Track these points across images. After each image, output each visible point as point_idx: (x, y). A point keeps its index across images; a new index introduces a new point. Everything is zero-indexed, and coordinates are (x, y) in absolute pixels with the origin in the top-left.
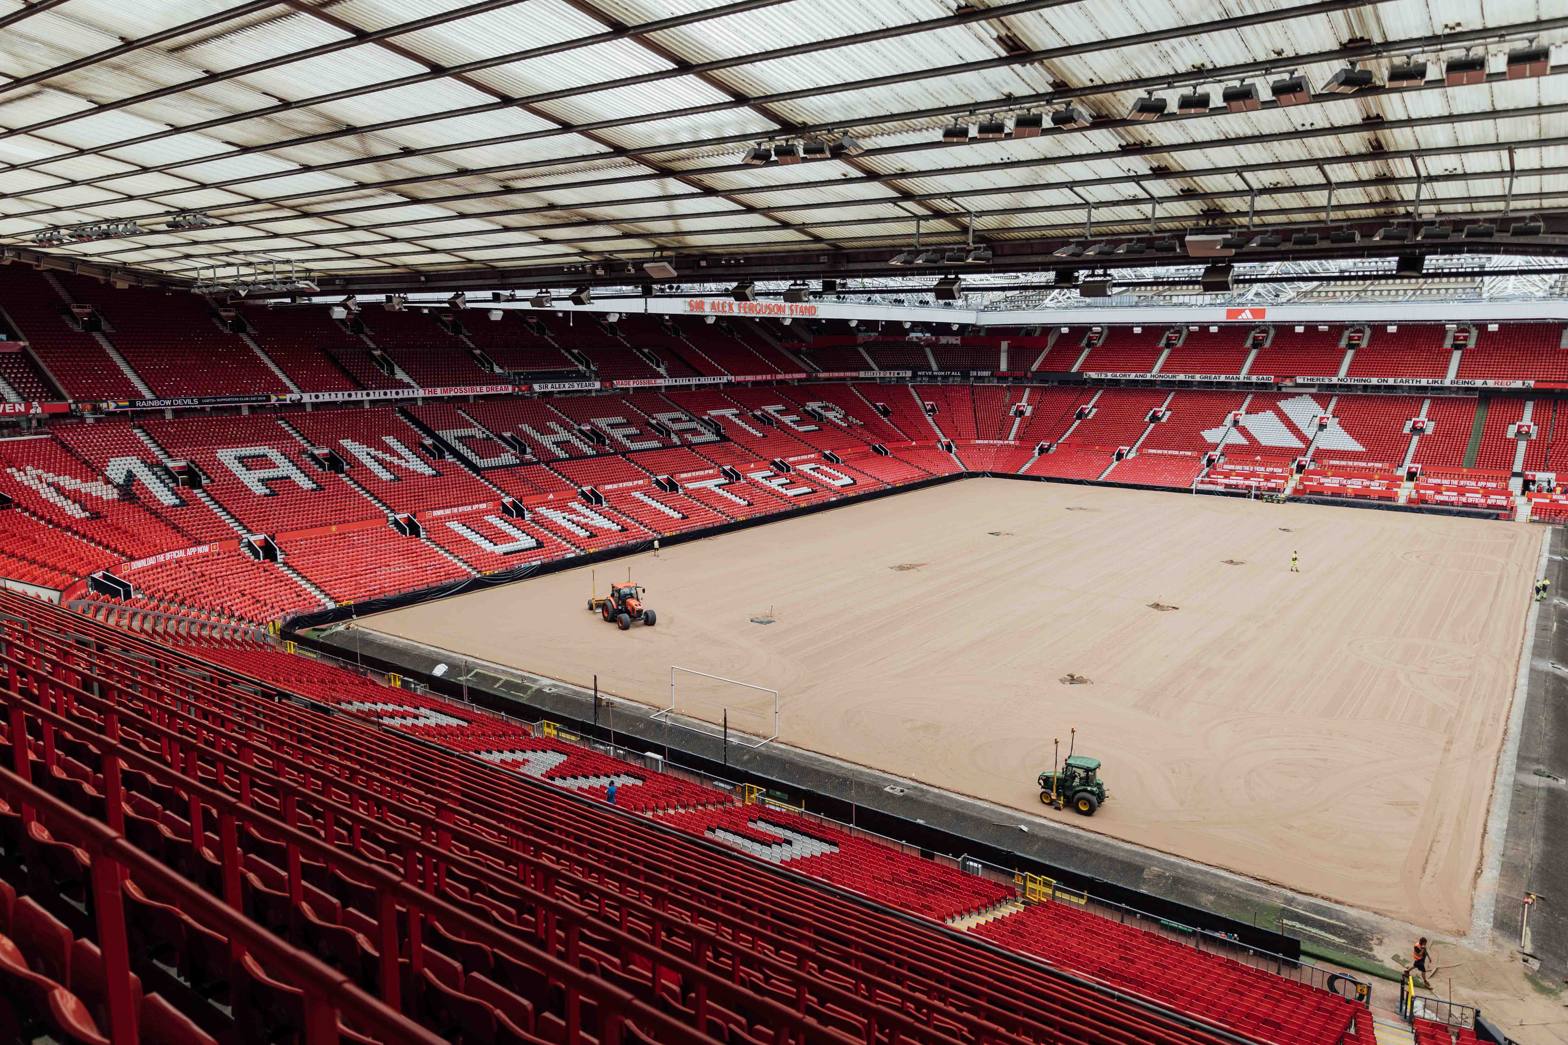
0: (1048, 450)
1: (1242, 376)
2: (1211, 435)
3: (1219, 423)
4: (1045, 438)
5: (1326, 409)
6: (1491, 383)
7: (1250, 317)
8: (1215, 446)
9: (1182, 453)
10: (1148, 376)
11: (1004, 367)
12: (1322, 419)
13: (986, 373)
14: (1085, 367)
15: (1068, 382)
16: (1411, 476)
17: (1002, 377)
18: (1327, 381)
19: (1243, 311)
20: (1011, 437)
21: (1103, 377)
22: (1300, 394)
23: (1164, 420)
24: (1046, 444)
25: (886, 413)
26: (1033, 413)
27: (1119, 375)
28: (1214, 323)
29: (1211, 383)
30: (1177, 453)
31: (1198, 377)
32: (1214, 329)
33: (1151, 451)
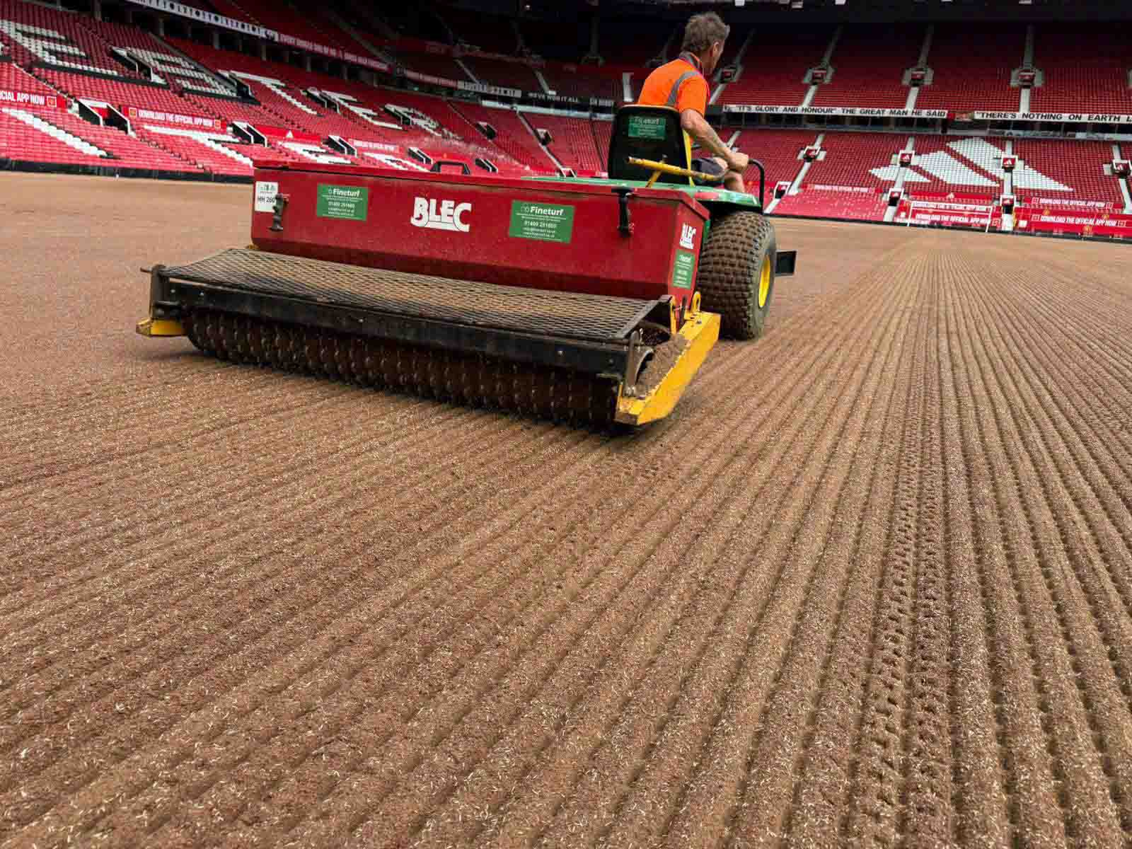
1: (907, 111)
2: (882, 173)
3: (886, 163)
5: (1003, 149)
8: (892, 184)
9: (855, 189)
10: (799, 111)
11: (628, 98)
13: (609, 103)
14: (723, 100)
18: (1005, 117)
21: (746, 110)
22: (972, 137)
23: (820, 158)
25: (490, 134)
27: (765, 109)
29: (873, 119)
30: (849, 189)
31: (857, 112)
33: (818, 187)
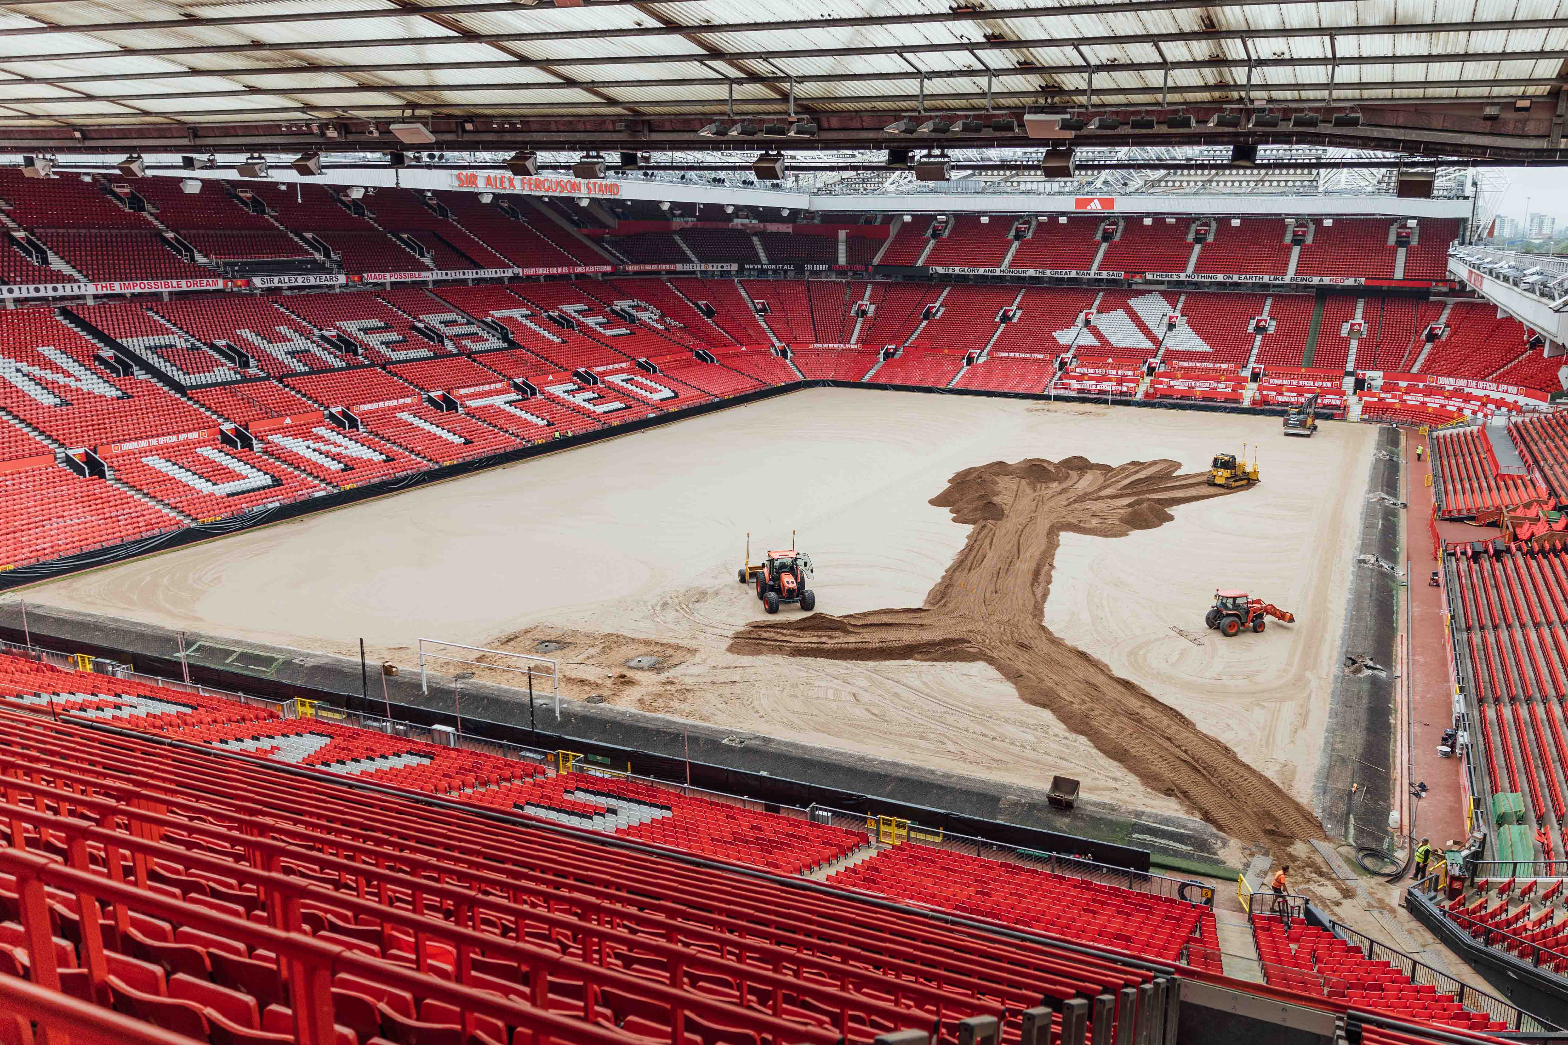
0: (893, 354)
1: (1093, 273)
2: (1063, 336)
3: (1071, 323)
4: (891, 342)
5: (1175, 307)
6: (1327, 281)
7: (1099, 207)
8: (1067, 348)
9: (1034, 356)
10: (998, 272)
11: (842, 260)
12: (1171, 318)
13: (823, 267)
14: (930, 261)
15: (911, 278)
16: (1255, 377)
17: (842, 272)
18: (1175, 278)
19: (1092, 200)
20: (853, 340)
21: (950, 272)
22: (1150, 292)
23: (1015, 320)
24: (891, 347)
25: (709, 313)
26: (876, 313)
27: (967, 270)
28: (1063, 214)
29: (1062, 279)
30: (1029, 356)
31: (1048, 273)
32: (1063, 220)
33: (1002, 354)
